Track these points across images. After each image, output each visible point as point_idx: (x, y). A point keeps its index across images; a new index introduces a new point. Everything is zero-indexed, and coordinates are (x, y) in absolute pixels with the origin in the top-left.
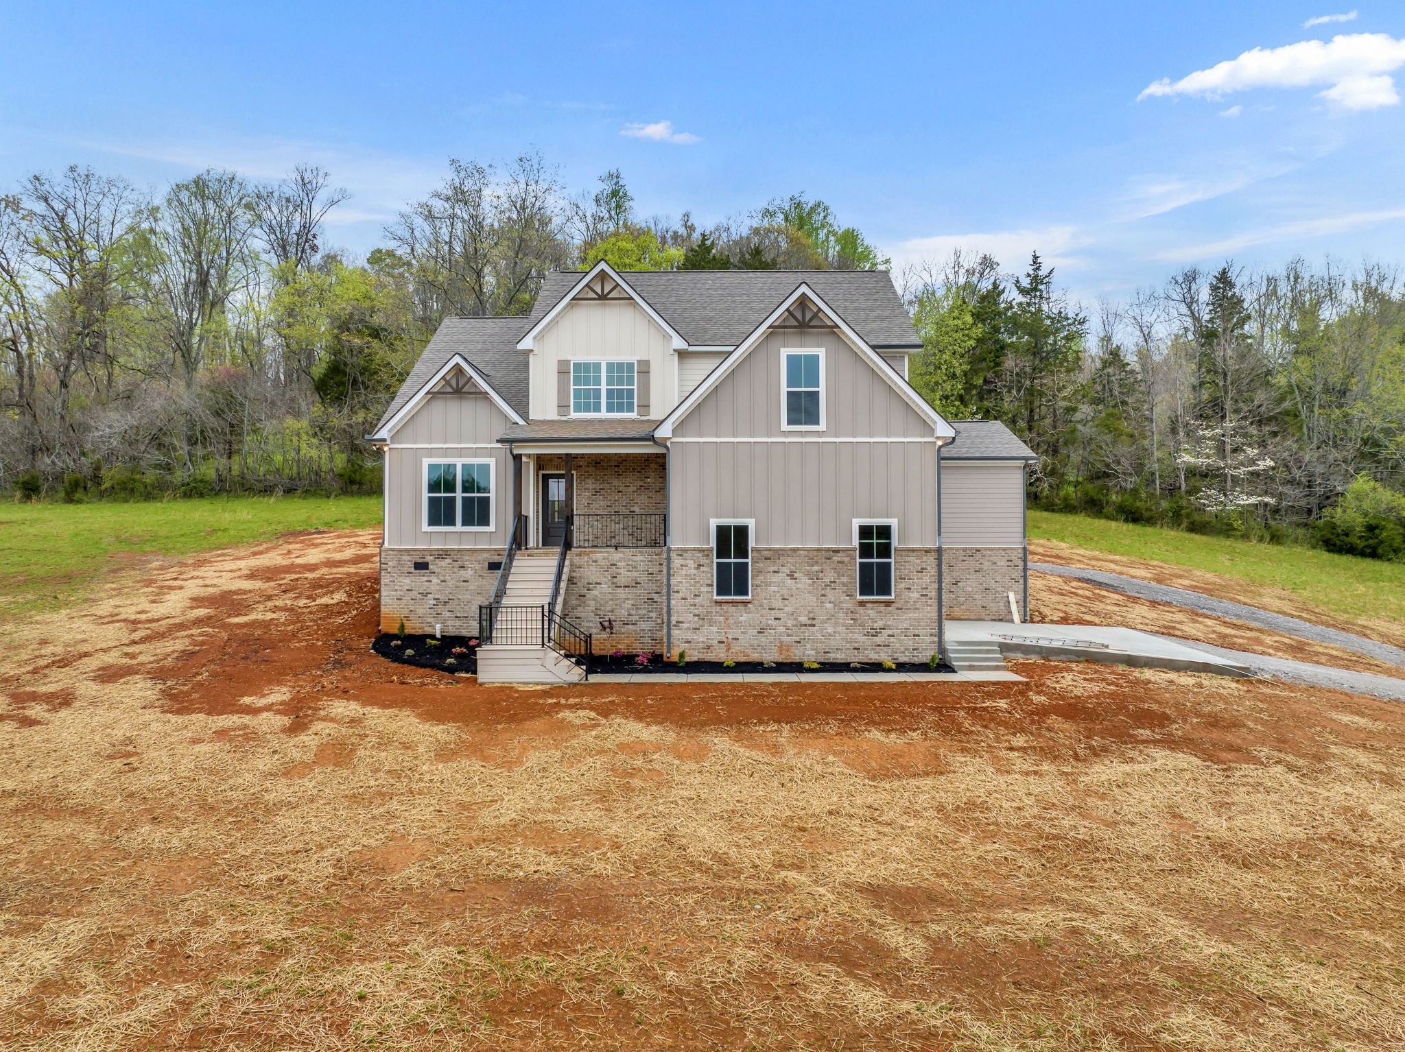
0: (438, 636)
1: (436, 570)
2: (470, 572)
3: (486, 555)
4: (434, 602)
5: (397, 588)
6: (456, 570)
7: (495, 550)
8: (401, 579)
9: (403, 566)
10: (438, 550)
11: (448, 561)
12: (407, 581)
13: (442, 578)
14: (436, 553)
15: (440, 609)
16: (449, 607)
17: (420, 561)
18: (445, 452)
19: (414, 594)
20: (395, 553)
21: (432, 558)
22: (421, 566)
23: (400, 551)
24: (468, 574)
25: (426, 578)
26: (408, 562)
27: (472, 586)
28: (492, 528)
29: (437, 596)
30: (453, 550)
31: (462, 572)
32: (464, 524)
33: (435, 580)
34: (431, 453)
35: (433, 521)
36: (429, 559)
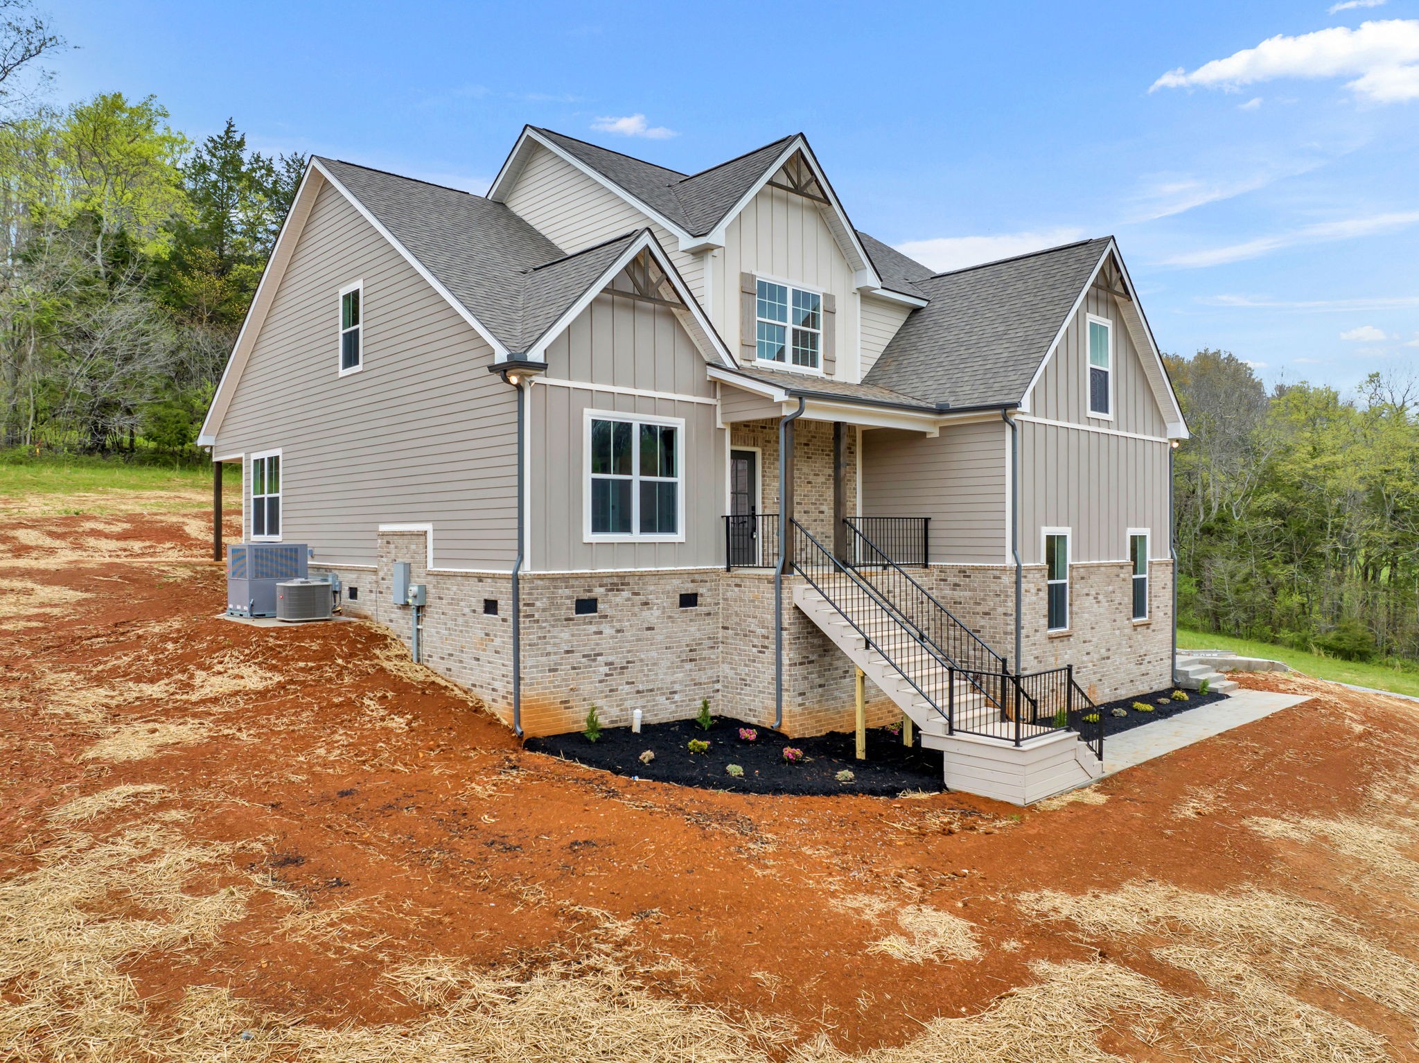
0: (636, 729)
1: (609, 612)
2: (656, 613)
3: (676, 582)
4: (606, 669)
5: (549, 649)
6: (636, 609)
7: (689, 573)
8: (555, 631)
9: (559, 607)
10: (611, 576)
11: (626, 594)
12: (565, 635)
13: (618, 625)
14: (609, 580)
15: (617, 681)
16: (627, 676)
17: (586, 596)
18: (614, 400)
19: (576, 658)
20: (547, 583)
21: (602, 590)
22: (586, 606)
23: (553, 579)
24: (652, 616)
25: (593, 628)
26: (567, 597)
27: (659, 636)
28: (679, 536)
29: (610, 659)
30: (633, 574)
31: (646, 614)
32: (643, 530)
33: (608, 630)
34: (593, 398)
35: (600, 525)
36: (598, 592)
